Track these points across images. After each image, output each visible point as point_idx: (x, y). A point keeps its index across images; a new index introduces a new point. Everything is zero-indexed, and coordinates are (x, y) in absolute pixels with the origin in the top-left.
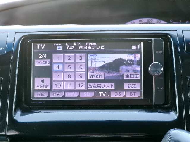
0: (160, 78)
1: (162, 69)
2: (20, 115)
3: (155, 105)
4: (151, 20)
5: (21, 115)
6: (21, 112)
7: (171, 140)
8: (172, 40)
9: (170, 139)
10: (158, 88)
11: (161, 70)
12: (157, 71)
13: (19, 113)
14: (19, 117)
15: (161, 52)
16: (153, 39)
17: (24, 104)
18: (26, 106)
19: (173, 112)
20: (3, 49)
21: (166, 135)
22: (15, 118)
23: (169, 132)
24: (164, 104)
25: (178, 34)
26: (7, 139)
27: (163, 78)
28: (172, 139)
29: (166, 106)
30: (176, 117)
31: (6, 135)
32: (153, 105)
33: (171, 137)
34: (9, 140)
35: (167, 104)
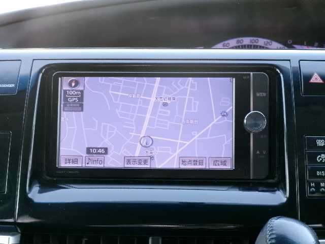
0: (262, 137)
1: (265, 122)
2: (37, 191)
3: (252, 180)
4: (257, 41)
5: (40, 192)
6: (39, 187)
7: (273, 234)
8: (281, 75)
9: (271, 233)
10: (258, 152)
11: (263, 124)
12: (257, 125)
13: (36, 188)
14: (37, 196)
15: (265, 94)
16: (251, 73)
17: (45, 174)
18: (48, 178)
19: (281, 190)
20: (13, 85)
21: (266, 226)
22: (30, 196)
23: (269, 222)
24: (267, 178)
25: (292, 66)
26: (17, 229)
27: (266, 136)
28: (274, 232)
29: (271, 181)
30: (284, 200)
31: (15, 223)
32: (250, 179)
33: (272, 230)
34: (20, 231)
35: (273, 179)
